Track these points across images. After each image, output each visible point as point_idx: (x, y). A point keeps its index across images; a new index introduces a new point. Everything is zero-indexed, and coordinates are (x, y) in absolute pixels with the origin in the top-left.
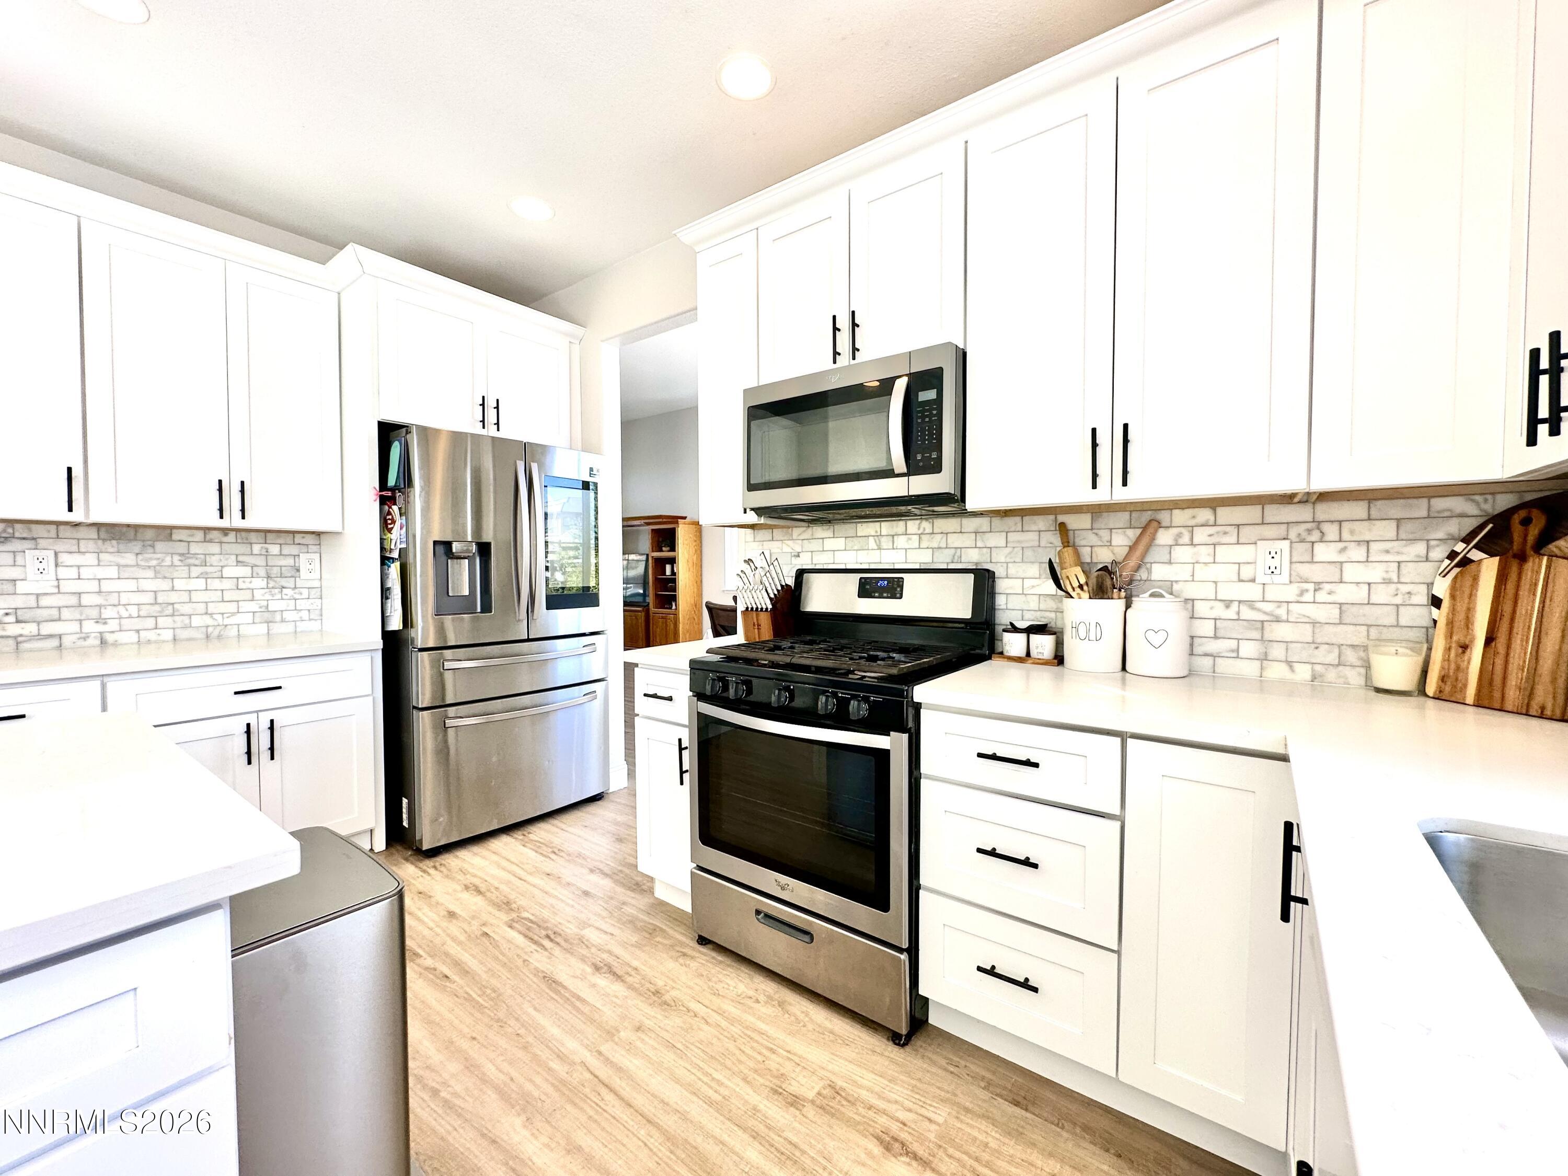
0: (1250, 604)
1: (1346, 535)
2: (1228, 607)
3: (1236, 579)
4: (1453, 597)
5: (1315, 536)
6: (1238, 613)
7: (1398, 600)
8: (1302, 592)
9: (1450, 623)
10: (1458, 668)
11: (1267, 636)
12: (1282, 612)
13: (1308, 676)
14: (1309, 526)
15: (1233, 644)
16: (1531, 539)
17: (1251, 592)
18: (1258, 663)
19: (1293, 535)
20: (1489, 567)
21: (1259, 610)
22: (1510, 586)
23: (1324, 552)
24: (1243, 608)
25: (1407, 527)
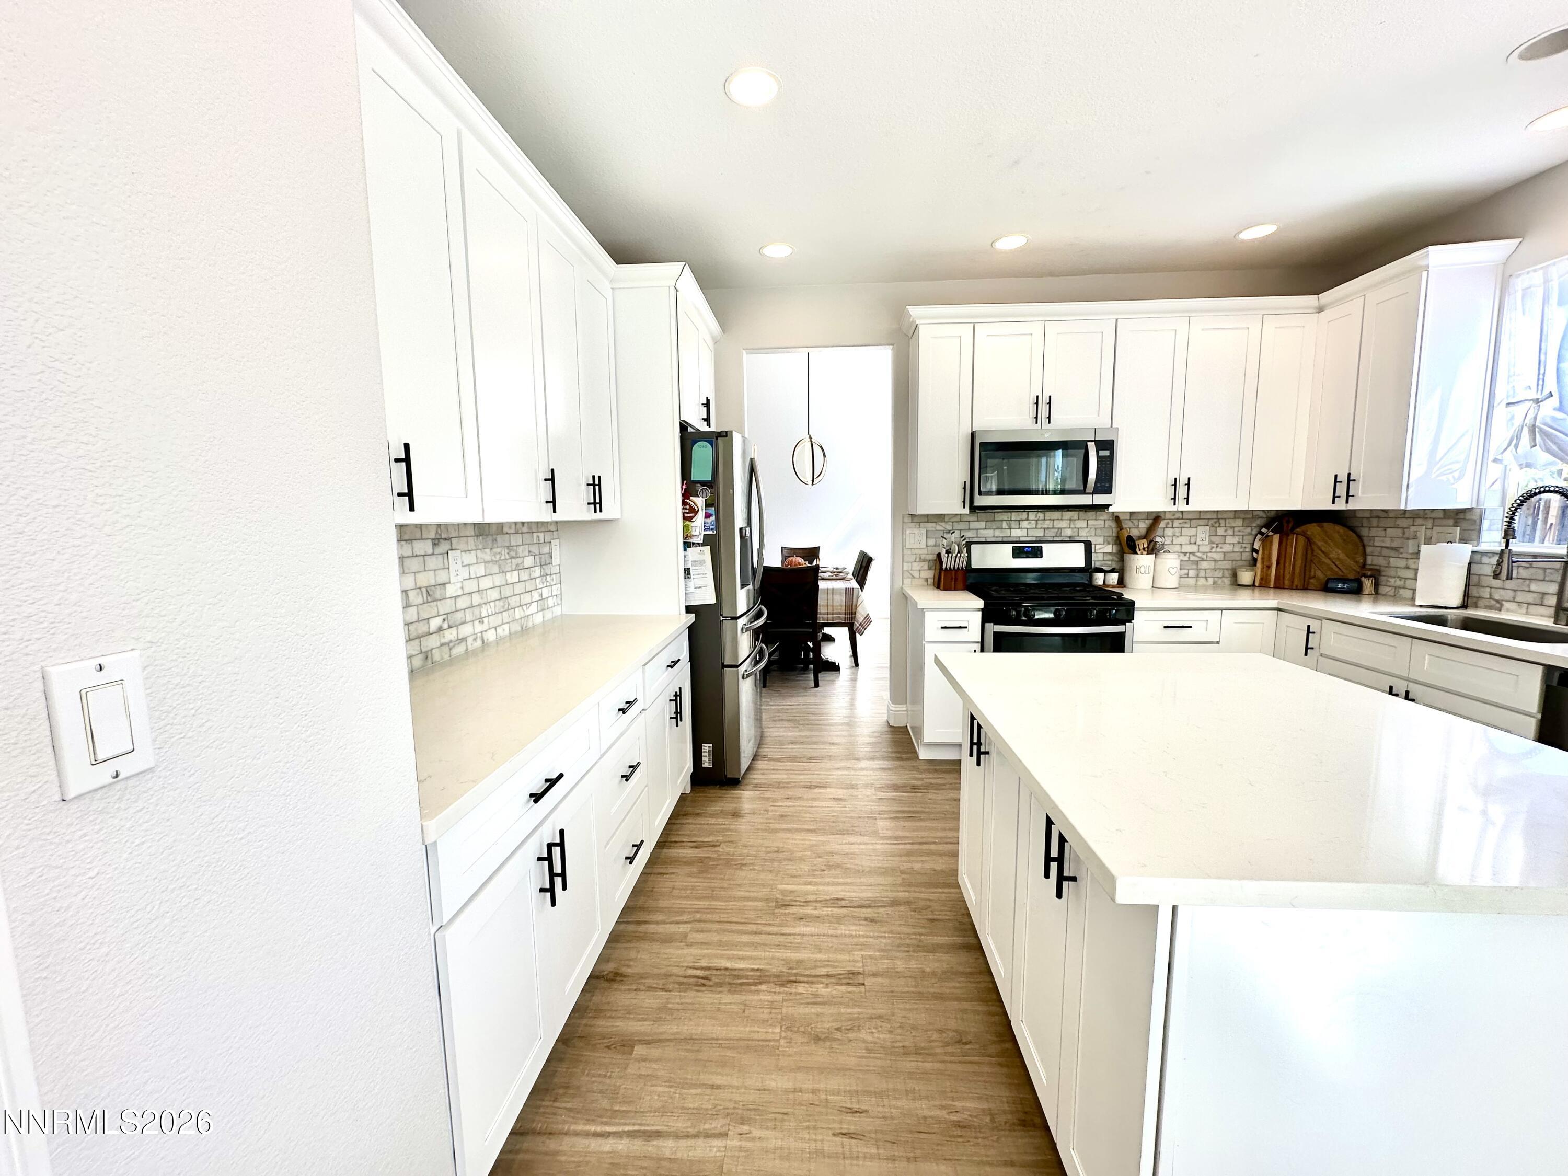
0: (1193, 553)
1: (1227, 525)
2: (1185, 555)
3: (1188, 542)
4: (1263, 549)
5: (1217, 525)
6: (1189, 558)
7: (1241, 550)
8: (1212, 548)
9: (1263, 559)
10: (1267, 575)
11: (1200, 567)
12: (1204, 557)
13: (1212, 583)
14: (1215, 520)
15: (1186, 571)
16: (1290, 528)
17: (1194, 548)
18: (1195, 579)
19: (1210, 524)
20: (1276, 538)
21: (1196, 556)
22: (1284, 544)
23: (1220, 531)
24: (1191, 556)
25: (1247, 521)
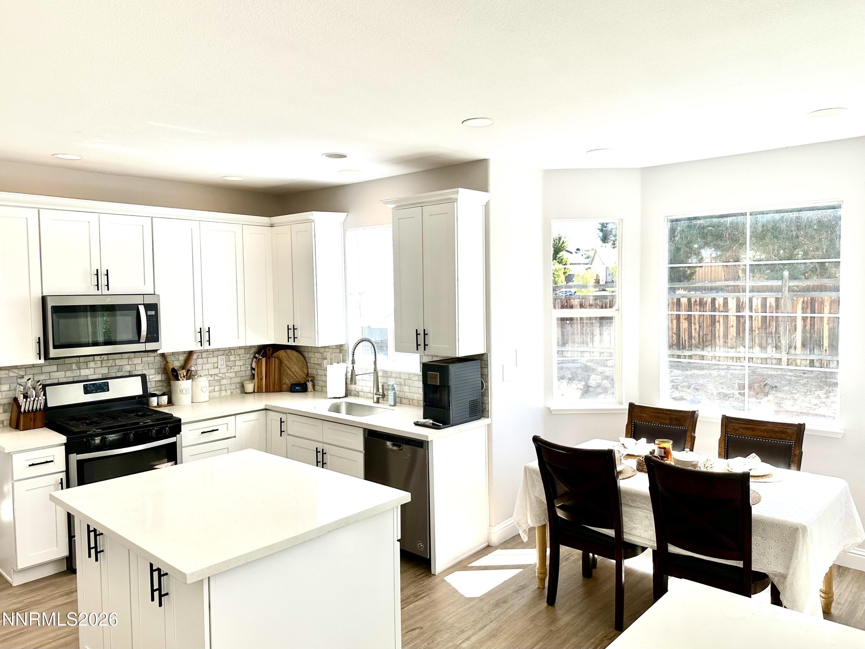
1: (236, 353)
2: (211, 376)
3: (213, 367)
4: (257, 368)
5: (230, 354)
6: (214, 378)
7: (246, 369)
8: (228, 370)
9: (258, 374)
10: (261, 384)
11: (221, 383)
12: (224, 376)
13: (230, 393)
14: (228, 351)
15: (213, 388)
16: (270, 354)
17: (216, 371)
18: (219, 392)
19: (225, 354)
20: (264, 360)
21: (219, 376)
22: (268, 364)
23: (232, 358)
24: (215, 376)
25: (247, 350)
